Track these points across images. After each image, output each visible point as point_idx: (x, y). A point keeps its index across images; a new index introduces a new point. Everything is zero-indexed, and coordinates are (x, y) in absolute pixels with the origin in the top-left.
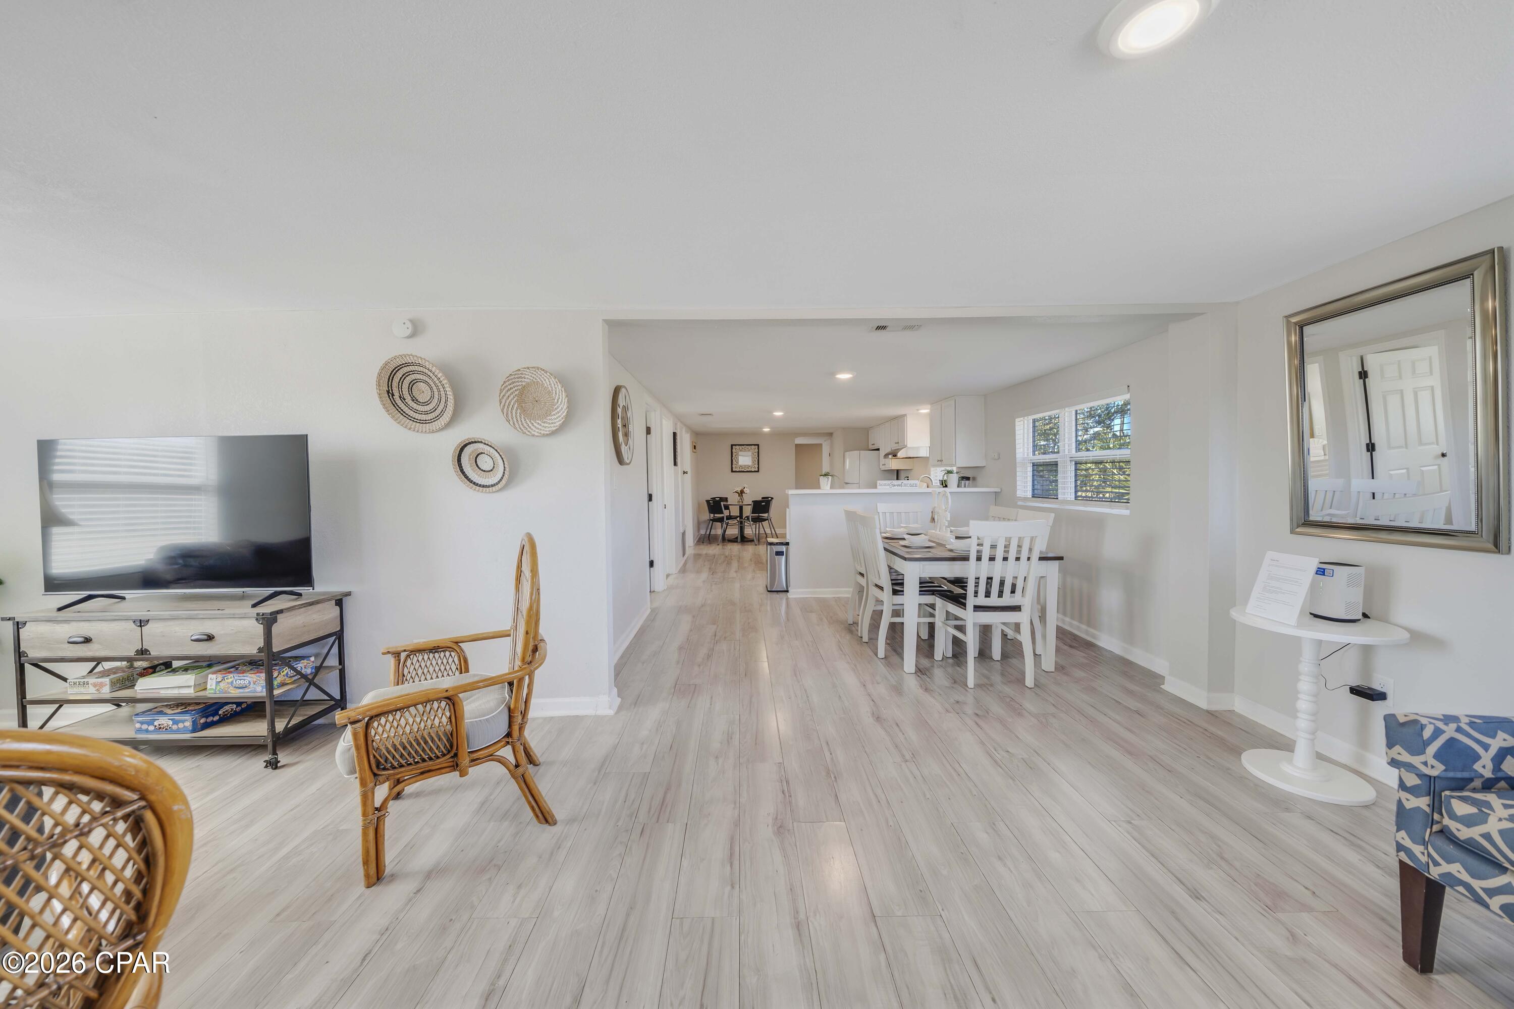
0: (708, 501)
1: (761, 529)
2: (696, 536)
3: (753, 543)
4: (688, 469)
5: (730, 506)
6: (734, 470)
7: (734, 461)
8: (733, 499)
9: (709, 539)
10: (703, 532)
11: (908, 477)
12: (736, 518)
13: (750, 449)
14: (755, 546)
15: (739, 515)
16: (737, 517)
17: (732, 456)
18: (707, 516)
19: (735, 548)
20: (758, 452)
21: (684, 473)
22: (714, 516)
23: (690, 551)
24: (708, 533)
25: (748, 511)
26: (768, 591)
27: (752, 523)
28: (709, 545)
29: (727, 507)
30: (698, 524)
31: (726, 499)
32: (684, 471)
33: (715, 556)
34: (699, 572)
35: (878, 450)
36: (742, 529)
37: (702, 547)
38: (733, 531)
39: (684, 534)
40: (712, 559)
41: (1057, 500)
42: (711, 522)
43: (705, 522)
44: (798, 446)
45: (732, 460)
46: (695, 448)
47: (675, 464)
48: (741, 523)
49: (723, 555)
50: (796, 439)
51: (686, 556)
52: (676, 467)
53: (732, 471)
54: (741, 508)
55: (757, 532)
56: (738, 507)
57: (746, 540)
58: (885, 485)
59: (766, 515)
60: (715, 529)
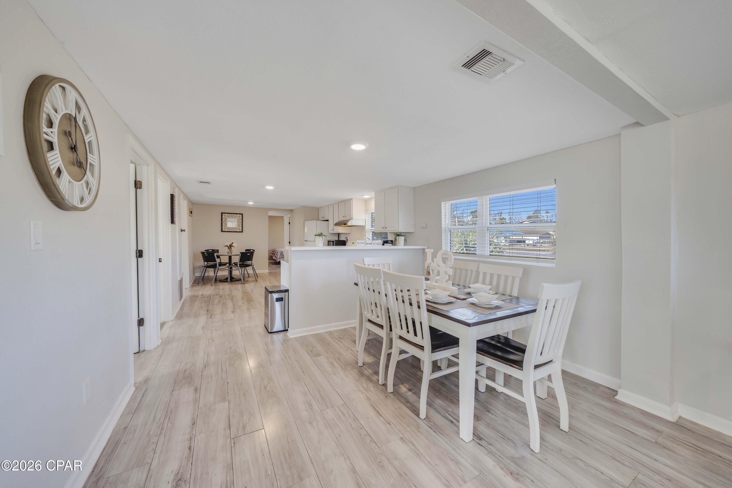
0: (203, 253)
1: (245, 271)
2: (192, 279)
3: (240, 282)
4: (185, 226)
5: (221, 256)
6: (223, 230)
7: (223, 224)
8: (223, 251)
9: (203, 280)
10: (198, 274)
11: (347, 238)
12: (225, 264)
13: (236, 216)
14: (243, 285)
15: (228, 262)
16: (227, 263)
17: (222, 221)
18: (201, 262)
19: (226, 287)
20: (242, 219)
21: (182, 230)
22: (208, 264)
23: (187, 293)
24: (203, 275)
25: (236, 259)
26: (269, 333)
27: (239, 267)
28: (204, 286)
29: (218, 257)
30: (194, 269)
31: (218, 251)
32: (181, 230)
33: (210, 296)
34: (196, 316)
35: (328, 220)
36: (231, 272)
37: (198, 288)
38: (223, 273)
39: (181, 281)
40: (208, 300)
41: (475, 255)
42: (205, 268)
43: (199, 267)
44: (270, 217)
45: (222, 224)
46: (191, 213)
47: (173, 222)
48: (231, 268)
49: (217, 295)
50: (269, 212)
51: (183, 299)
52: (173, 225)
53: (222, 231)
54: (230, 258)
55: (243, 273)
56: (228, 257)
57: (233, 280)
58: (361, 243)
59: (250, 262)
60: (208, 272)
